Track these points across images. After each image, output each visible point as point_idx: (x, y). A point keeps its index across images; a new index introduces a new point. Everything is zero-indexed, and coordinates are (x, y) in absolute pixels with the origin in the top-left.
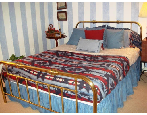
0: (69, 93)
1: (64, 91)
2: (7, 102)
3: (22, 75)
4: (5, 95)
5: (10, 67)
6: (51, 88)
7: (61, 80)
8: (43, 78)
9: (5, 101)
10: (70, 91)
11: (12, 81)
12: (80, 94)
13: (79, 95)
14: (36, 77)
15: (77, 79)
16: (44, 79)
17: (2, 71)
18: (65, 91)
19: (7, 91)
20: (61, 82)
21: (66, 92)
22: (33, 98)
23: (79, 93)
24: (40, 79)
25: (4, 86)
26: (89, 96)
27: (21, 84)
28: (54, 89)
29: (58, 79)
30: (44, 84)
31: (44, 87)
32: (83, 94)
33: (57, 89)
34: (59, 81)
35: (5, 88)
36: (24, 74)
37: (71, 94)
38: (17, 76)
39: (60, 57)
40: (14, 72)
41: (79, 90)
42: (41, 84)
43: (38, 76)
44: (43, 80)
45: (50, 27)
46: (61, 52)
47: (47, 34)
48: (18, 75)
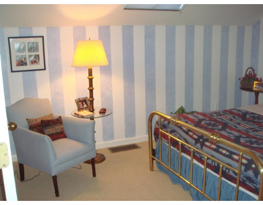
0: (231, 173)
1: (224, 169)
2: (153, 170)
3: (178, 136)
4: (153, 159)
5: (166, 122)
6: (210, 161)
7: (224, 152)
8: (203, 145)
9: (152, 169)
10: (232, 170)
11: (165, 142)
12: (245, 179)
13: (243, 179)
14: (194, 142)
15: (243, 154)
16: (204, 147)
17: (156, 126)
18: (226, 169)
19: (157, 155)
20: (224, 155)
21: (227, 171)
22: (185, 172)
23: (244, 177)
24: (199, 145)
25: (154, 147)
26: (256, 184)
27: (174, 147)
28: (213, 163)
29: (221, 150)
30: (201, 154)
31: (201, 157)
32: (249, 179)
33: (216, 165)
34: (221, 153)
35: (155, 150)
36: (180, 135)
37: (233, 175)
38: (170, 136)
39: (246, 122)
40: (169, 130)
41: (245, 173)
42: (198, 153)
43: (197, 141)
44: (202, 148)
45: (250, 72)
46: (252, 115)
47: (242, 83)
48: (173, 134)
